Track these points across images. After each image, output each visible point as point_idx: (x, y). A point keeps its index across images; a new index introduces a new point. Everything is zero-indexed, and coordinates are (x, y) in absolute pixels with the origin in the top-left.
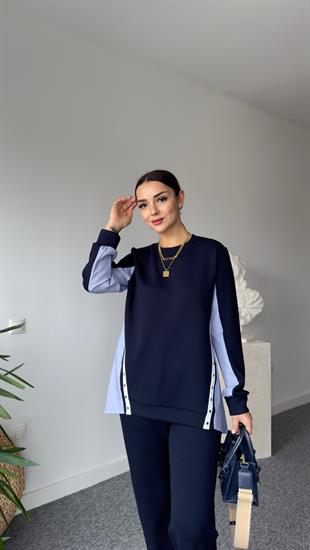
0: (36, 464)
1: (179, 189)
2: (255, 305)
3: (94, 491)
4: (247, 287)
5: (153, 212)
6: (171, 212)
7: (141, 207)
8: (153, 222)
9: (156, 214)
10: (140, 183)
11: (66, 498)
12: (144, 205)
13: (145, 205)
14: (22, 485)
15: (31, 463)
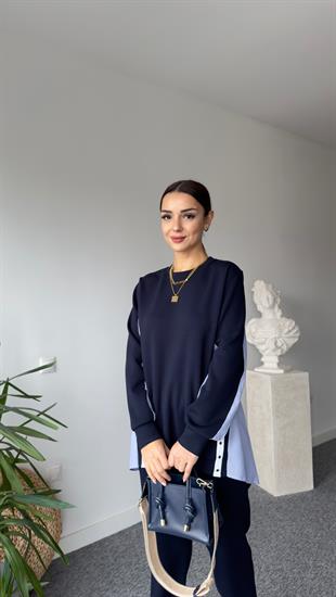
0: (73, 507)
1: (210, 209)
2: (291, 334)
3: (134, 531)
4: (282, 316)
5: (176, 228)
7: (164, 217)
8: (174, 238)
9: (178, 231)
12: (168, 216)
13: (169, 217)
14: (59, 527)
15: (68, 506)
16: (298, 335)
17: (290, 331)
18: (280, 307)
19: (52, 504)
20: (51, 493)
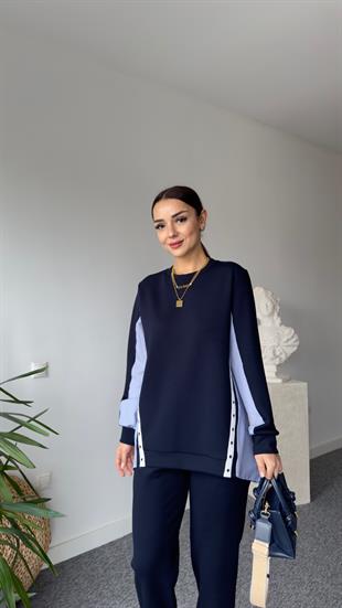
0: (63, 516)
1: (202, 208)
2: (290, 343)
3: (125, 542)
4: (281, 325)
5: (171, 234)
6: (191, 234)
7: (157, 227)
8: (171, 245)
9: (174, 236)
10: (157, 200)
11: (94, 550)
12: (161, 225)
13: (163, 226)
14: (48, 537)
15: (57, 514)
16: (297, 343)
17: (288, 340)
18: (279, 315)
19: (42, 513)
20: (40, 501)
